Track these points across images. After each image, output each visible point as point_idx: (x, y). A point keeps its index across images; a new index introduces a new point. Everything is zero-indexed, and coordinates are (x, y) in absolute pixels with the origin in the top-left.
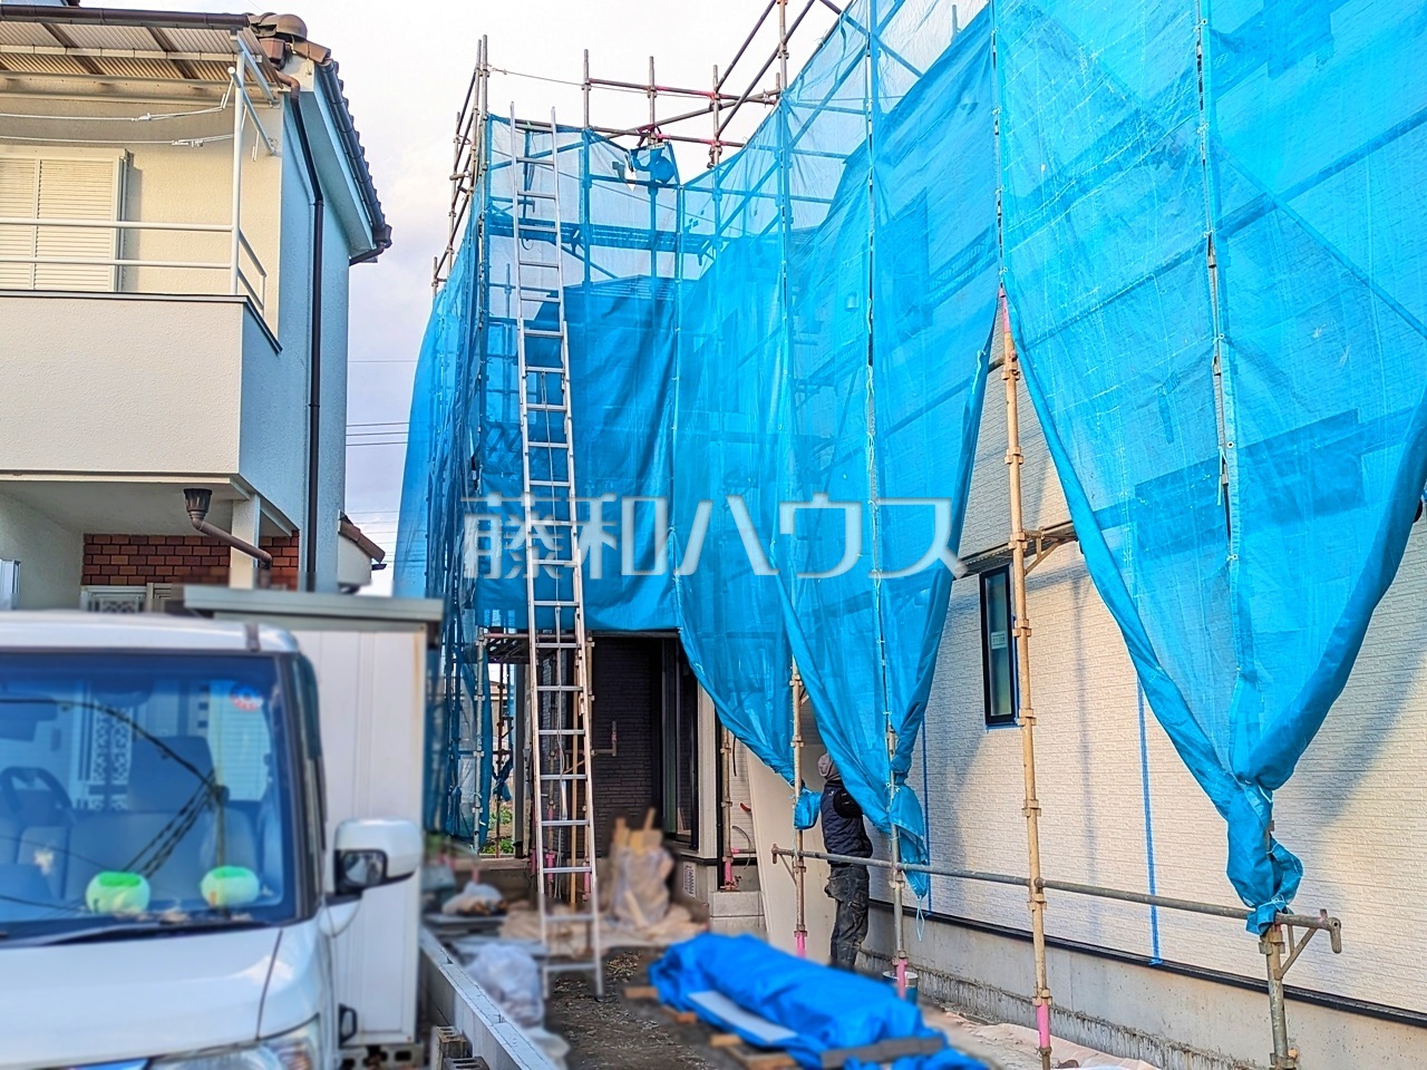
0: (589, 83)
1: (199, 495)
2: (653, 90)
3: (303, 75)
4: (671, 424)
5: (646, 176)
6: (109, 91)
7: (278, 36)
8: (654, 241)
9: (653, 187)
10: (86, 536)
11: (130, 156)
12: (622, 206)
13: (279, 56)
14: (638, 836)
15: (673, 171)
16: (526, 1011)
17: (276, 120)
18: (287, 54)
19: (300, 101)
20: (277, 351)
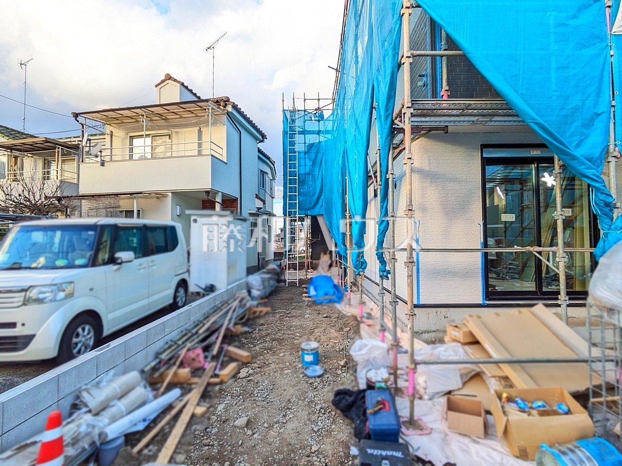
0: (305, 100)
1: (207, 192)
2: (319, 100)
3: (229, 108)
4: (322, 172)
5: (317, 119)
6: (197, 116)
7: (224, 101)
8: (319, 132)
9: (319, 121)
10: (203, 201)
11: (200, 128)
12: (312, 126)
13: (224, 105)
14: (325, 256)
15: (323, 117)
16: (259, 288)
17: (225, 118)
18: (226, 105)
19: (229, 114)
20: (226, 163)
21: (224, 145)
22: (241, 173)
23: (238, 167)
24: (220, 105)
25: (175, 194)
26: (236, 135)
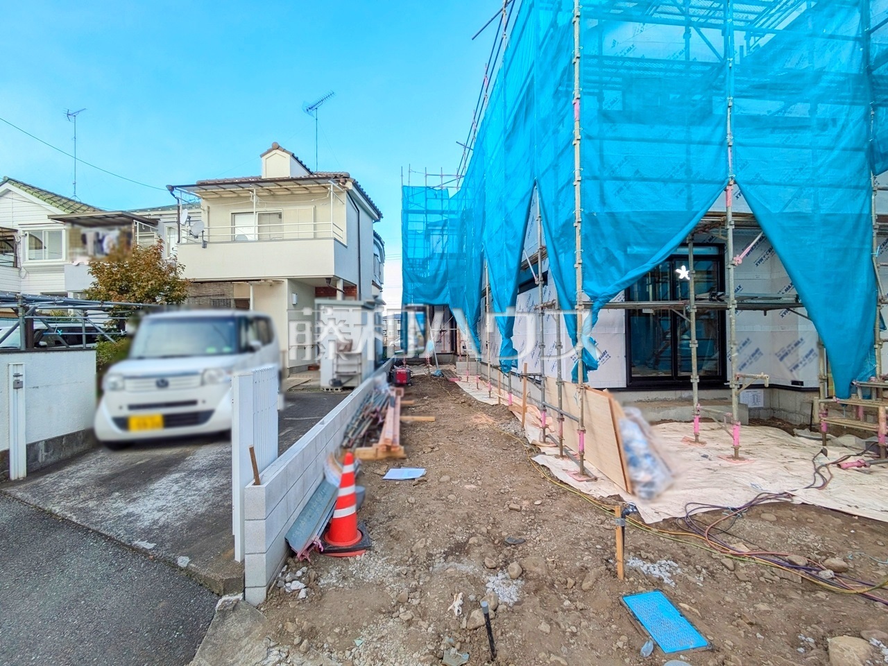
0: (426, 175)
1: (329, 279)
2: (442, 176)
3: (349, 185)
7: (344, 177)
10: (315, 288)
11: (315, 207)
12: (434, 205)
13: (344, 182)
15: (448, 195)
17: (344, 197)
18: (346, 181)
19: (349, 193)
20: (346, 247)
21: (344, 228)
22: (359, 258)
23: (357, 250)
24: (339, 181)
25: (292, 281)
26: (354, 214)
